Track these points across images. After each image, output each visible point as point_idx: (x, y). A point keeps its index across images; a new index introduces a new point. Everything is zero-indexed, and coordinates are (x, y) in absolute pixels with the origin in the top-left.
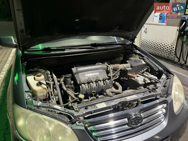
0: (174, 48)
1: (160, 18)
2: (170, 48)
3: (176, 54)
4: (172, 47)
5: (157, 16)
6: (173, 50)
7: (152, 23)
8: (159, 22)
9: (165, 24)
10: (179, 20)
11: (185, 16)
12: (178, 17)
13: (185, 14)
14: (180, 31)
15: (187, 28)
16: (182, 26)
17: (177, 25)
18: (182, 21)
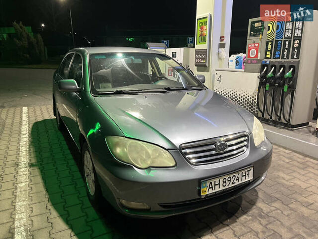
0: (255, 99)
1: (236, 63)
2: (251, 100)
3: (259, 107)
4: (254, 99)
5: (232, 61)
6: (255, 102)
7: (227, 69)
8: (236, 68)
9: (243, 70)
10: (259, 65)
11: (267, 60)
12: (258, 62)
13: (266, 58)
14: (261, 78)
15: (270, 74)
16: (263, 72)
17: (258, 71)
18: (263, 66)
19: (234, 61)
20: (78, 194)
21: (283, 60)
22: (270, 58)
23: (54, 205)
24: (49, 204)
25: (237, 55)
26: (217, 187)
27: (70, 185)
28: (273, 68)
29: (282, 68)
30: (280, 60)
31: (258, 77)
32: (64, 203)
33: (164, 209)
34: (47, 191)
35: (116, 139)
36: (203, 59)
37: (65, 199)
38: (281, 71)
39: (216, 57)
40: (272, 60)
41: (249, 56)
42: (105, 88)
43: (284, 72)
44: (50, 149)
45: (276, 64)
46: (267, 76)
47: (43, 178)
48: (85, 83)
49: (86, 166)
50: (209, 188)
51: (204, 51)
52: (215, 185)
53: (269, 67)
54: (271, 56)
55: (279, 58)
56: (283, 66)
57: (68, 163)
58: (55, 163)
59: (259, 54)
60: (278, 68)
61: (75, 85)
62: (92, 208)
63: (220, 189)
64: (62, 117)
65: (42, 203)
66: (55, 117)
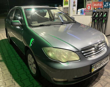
4: (89, 26)
8: (81, 14)
10: (92, 12)
11: (95, 10)
12: (91, 11)
13: (94, 9)
14: (93, 18)
15: (97, 16)
16: (94, 15)
17: (91, 15)
18: (93, 13)
19: (80, 11)
20: (26, 73)
21: (102, 10)
22: (96, 9)
23: (16, 80)
24: (13, 80)
25: (81, 9)
26: (97, 67)
27: (21, 69)
28: (98, 13)
29: (102, 13)
30: (101, 10)
31: (91, 17)
32: (20, 79)
33: (74, 80)
34: (10, 73)
35: (48, 49)
36: (67, 11)
37: (20, 77)
38: (101, 14)
39: (72, 10)
40: (97, 10)
41: (87, 9)
42: (34, 23)
43: (102, 15)
44: (8, 53)
45: (99, 12)
46: (96, 17)
47: (7, 67)
48: (25, 22)
49: (29, 60)
50: (95, 68)
51: (67, 8)
52: (97, 66)
53: (96, 13)
54: (97, 8)
55: (100, 9)
56: (102, 12)
57: (17, 59)
58: (11, 59)
59: (92, 8)
60: (100, 13)
61: (19, 23)
62: (35, 80)
63: (99, 68)
64: (11, 37)
65: (10, 80)
66: (7, 38)
